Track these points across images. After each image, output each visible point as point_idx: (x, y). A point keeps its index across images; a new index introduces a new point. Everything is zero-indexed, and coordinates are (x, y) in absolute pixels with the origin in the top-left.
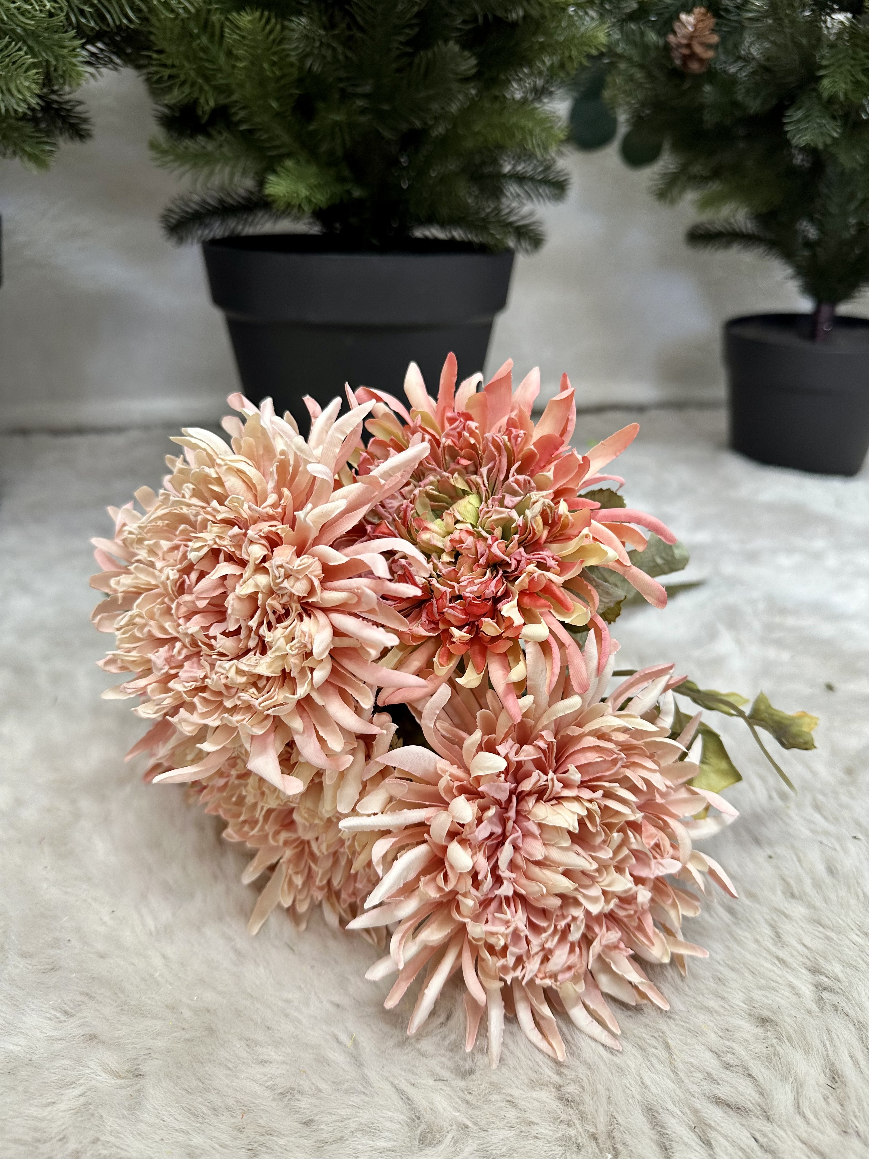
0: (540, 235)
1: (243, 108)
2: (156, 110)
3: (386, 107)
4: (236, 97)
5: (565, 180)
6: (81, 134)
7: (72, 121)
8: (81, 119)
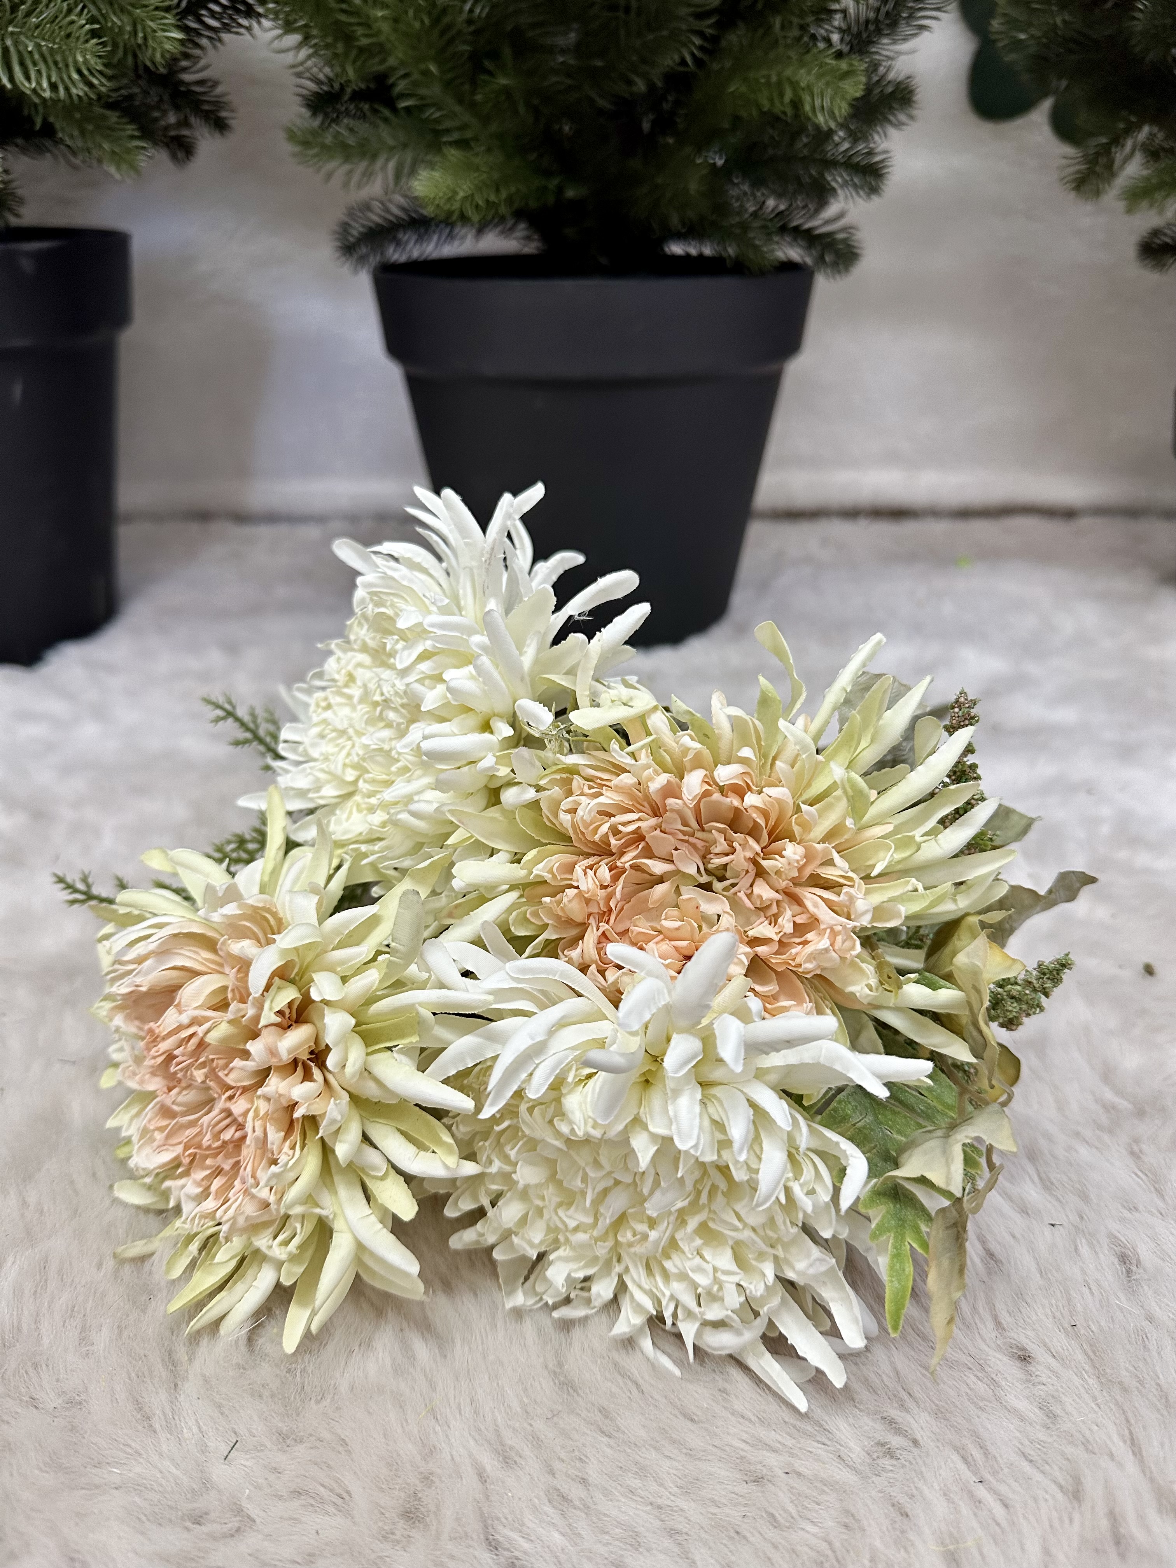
0: (854, 247)
1: (406, 76)
2: (298, 88)
3: (599, 63)
4: (392, 61)
5: (883, 161)
6: (220, 126)
7: (206, 107)
8: (219, 105)
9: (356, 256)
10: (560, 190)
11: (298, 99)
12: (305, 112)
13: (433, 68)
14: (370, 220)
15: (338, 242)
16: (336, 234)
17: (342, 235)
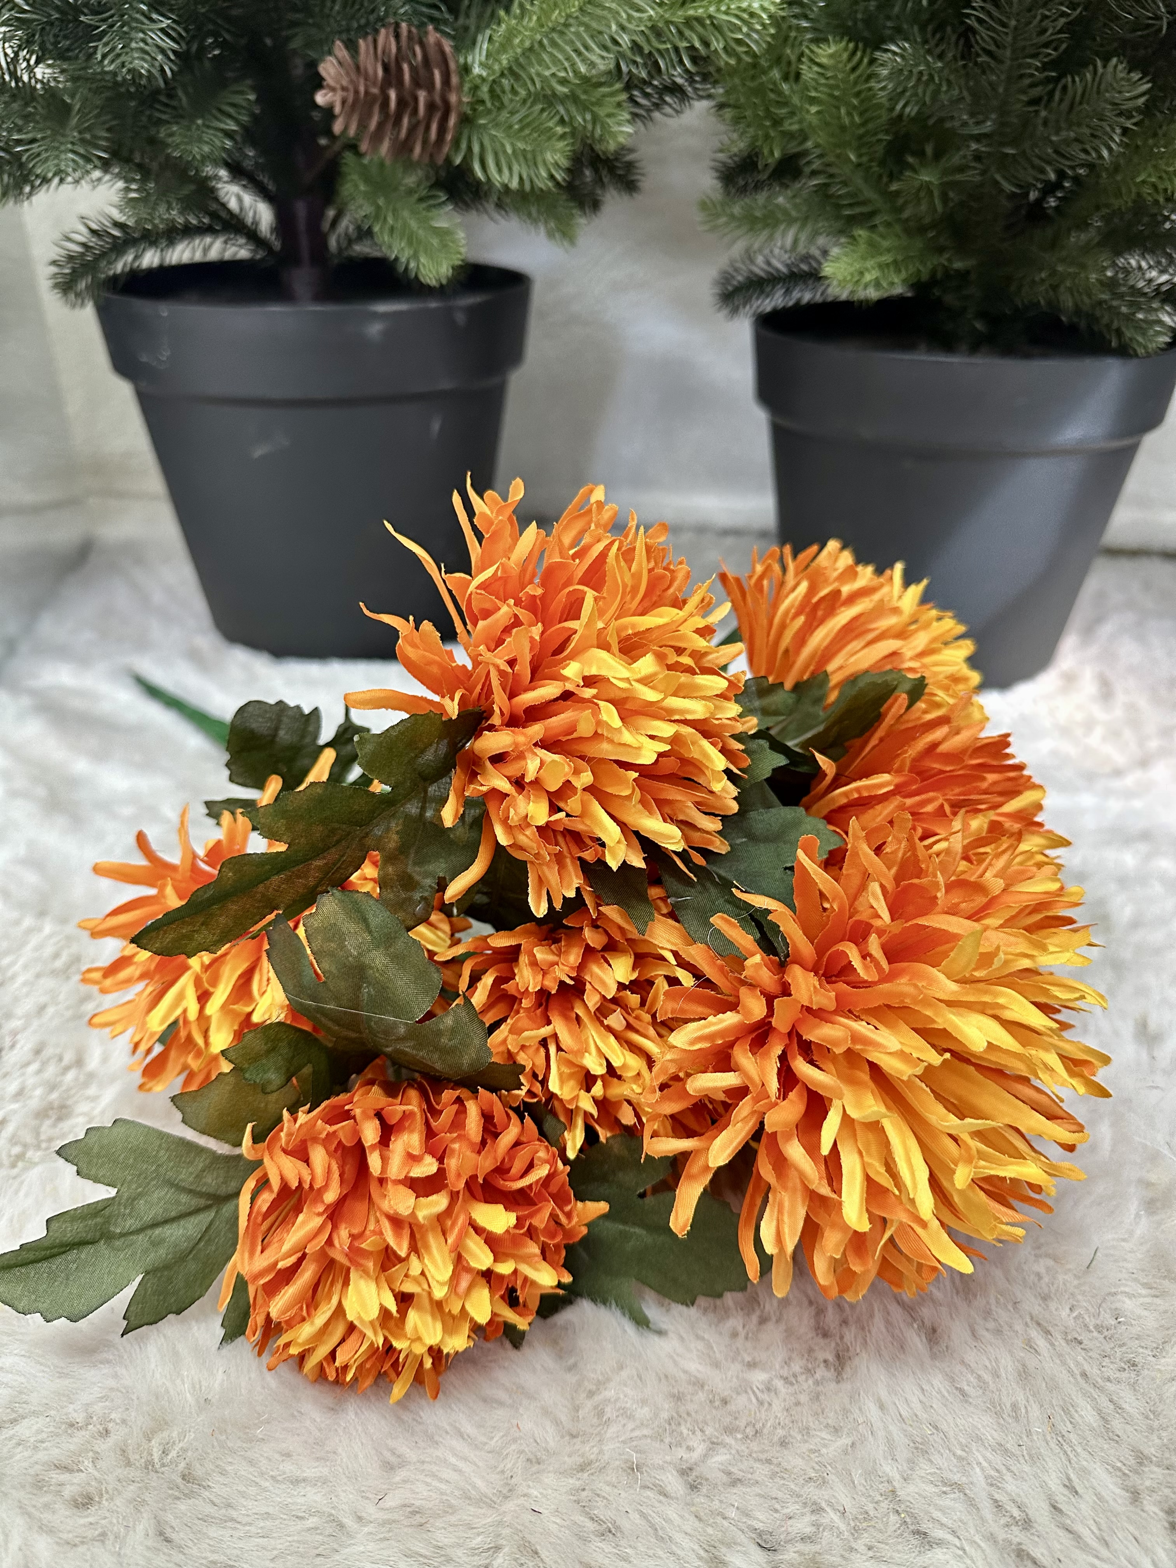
1: (818, 157)
3: (1010, 151)
4: (809, 144)
6: (630, 187)
7: (620, 172)
8: (631, 167)
9: (733, 305)
11: (710, 173)
12: (718, 184)
13: (852, 157)
14: (751, 272)
15: (717, 290)
16: (717, 283)
17: (723, 284)
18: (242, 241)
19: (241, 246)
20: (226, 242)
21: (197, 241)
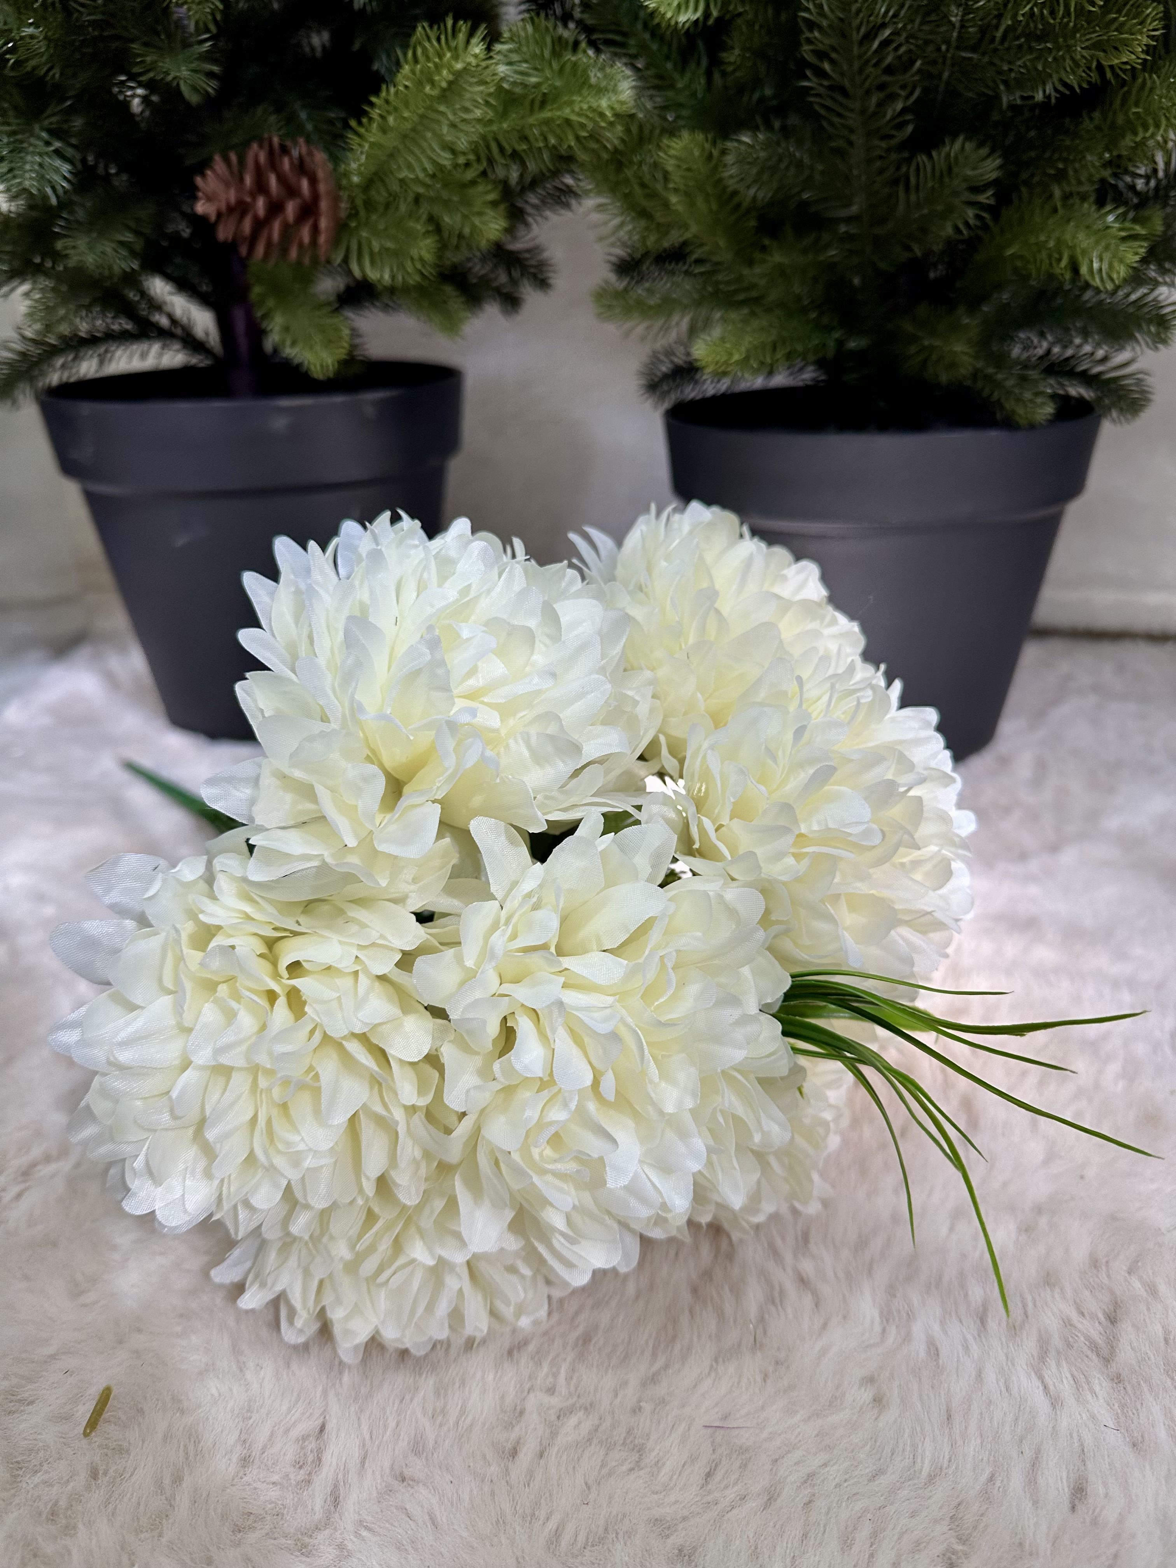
0: (1143, 392)
1: (701, 245)
2: (610, 254)
4: (689, 235)
5: (1173, 312)
6: (543, 284)
7: (532, 270)
8: (542, 265)
9: (658, 393)
10: (840, 343)
11: (608, 266)
12: (612, 277)
13: (722, 243)
14: (672, 362)
15: (643, 382)
16: (642, 373)
17: (648, 374)
18: (177, 346)
19: (178, 351)
20: (163, 348)
21: (135, 347)
